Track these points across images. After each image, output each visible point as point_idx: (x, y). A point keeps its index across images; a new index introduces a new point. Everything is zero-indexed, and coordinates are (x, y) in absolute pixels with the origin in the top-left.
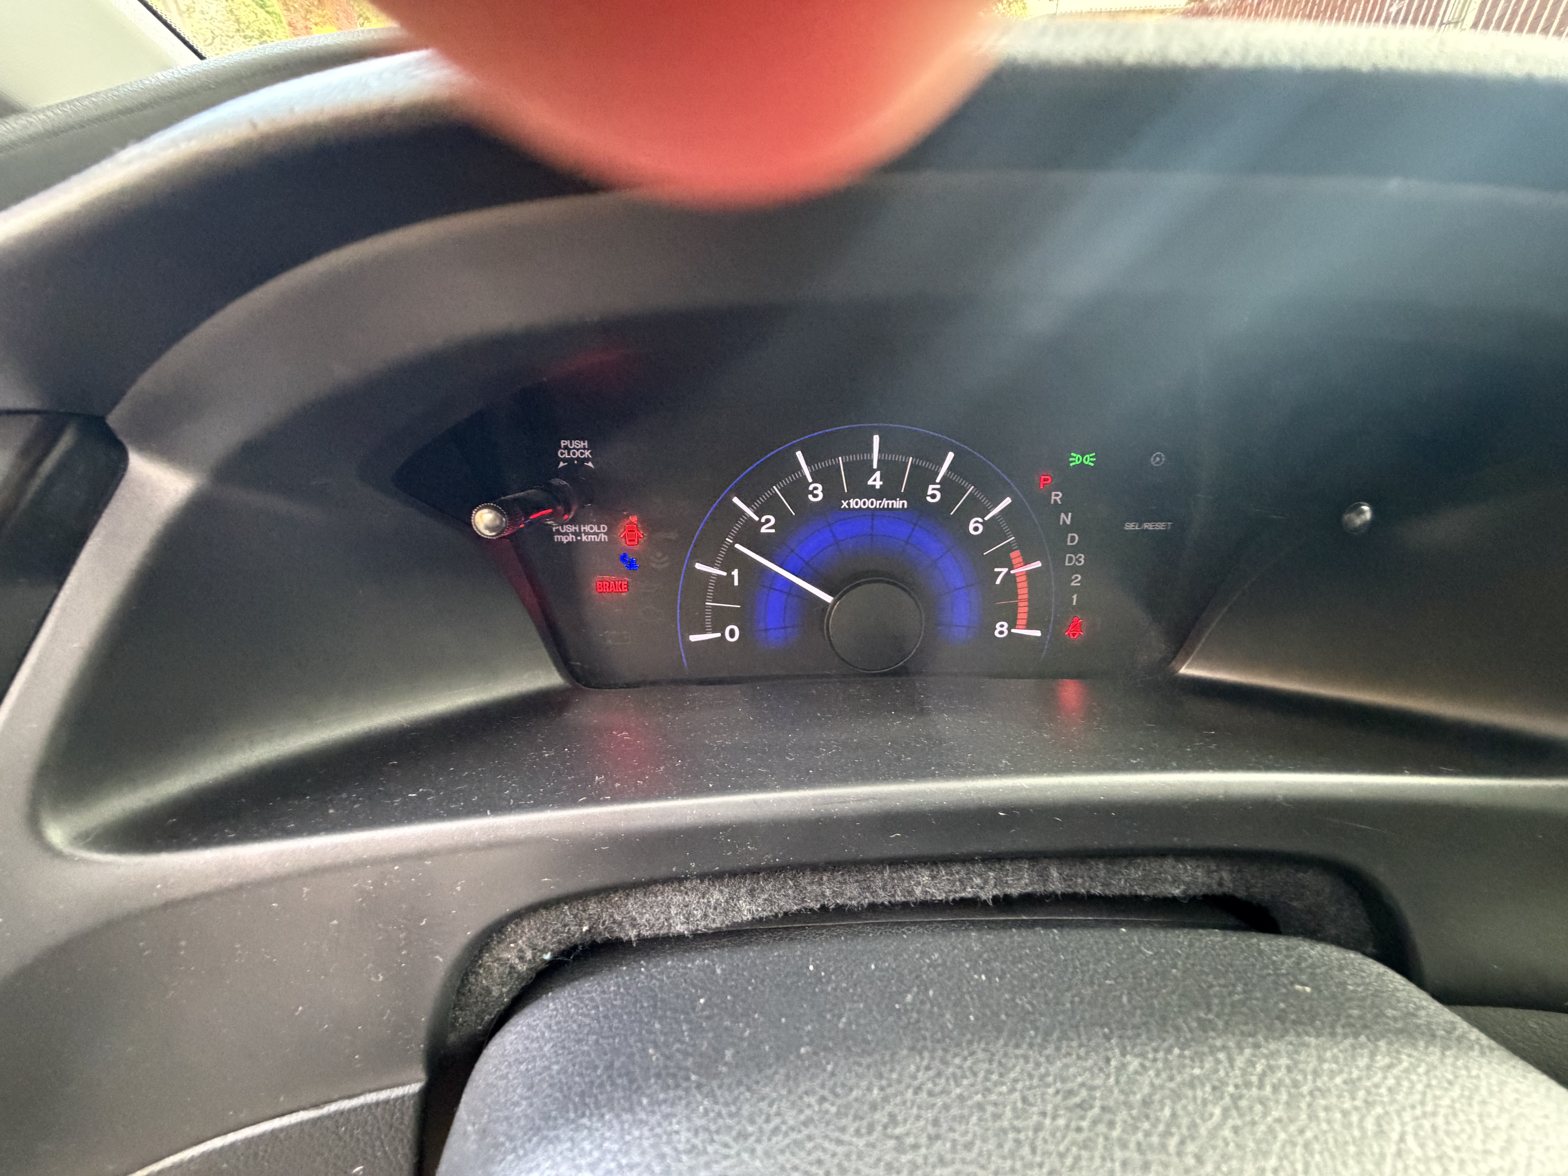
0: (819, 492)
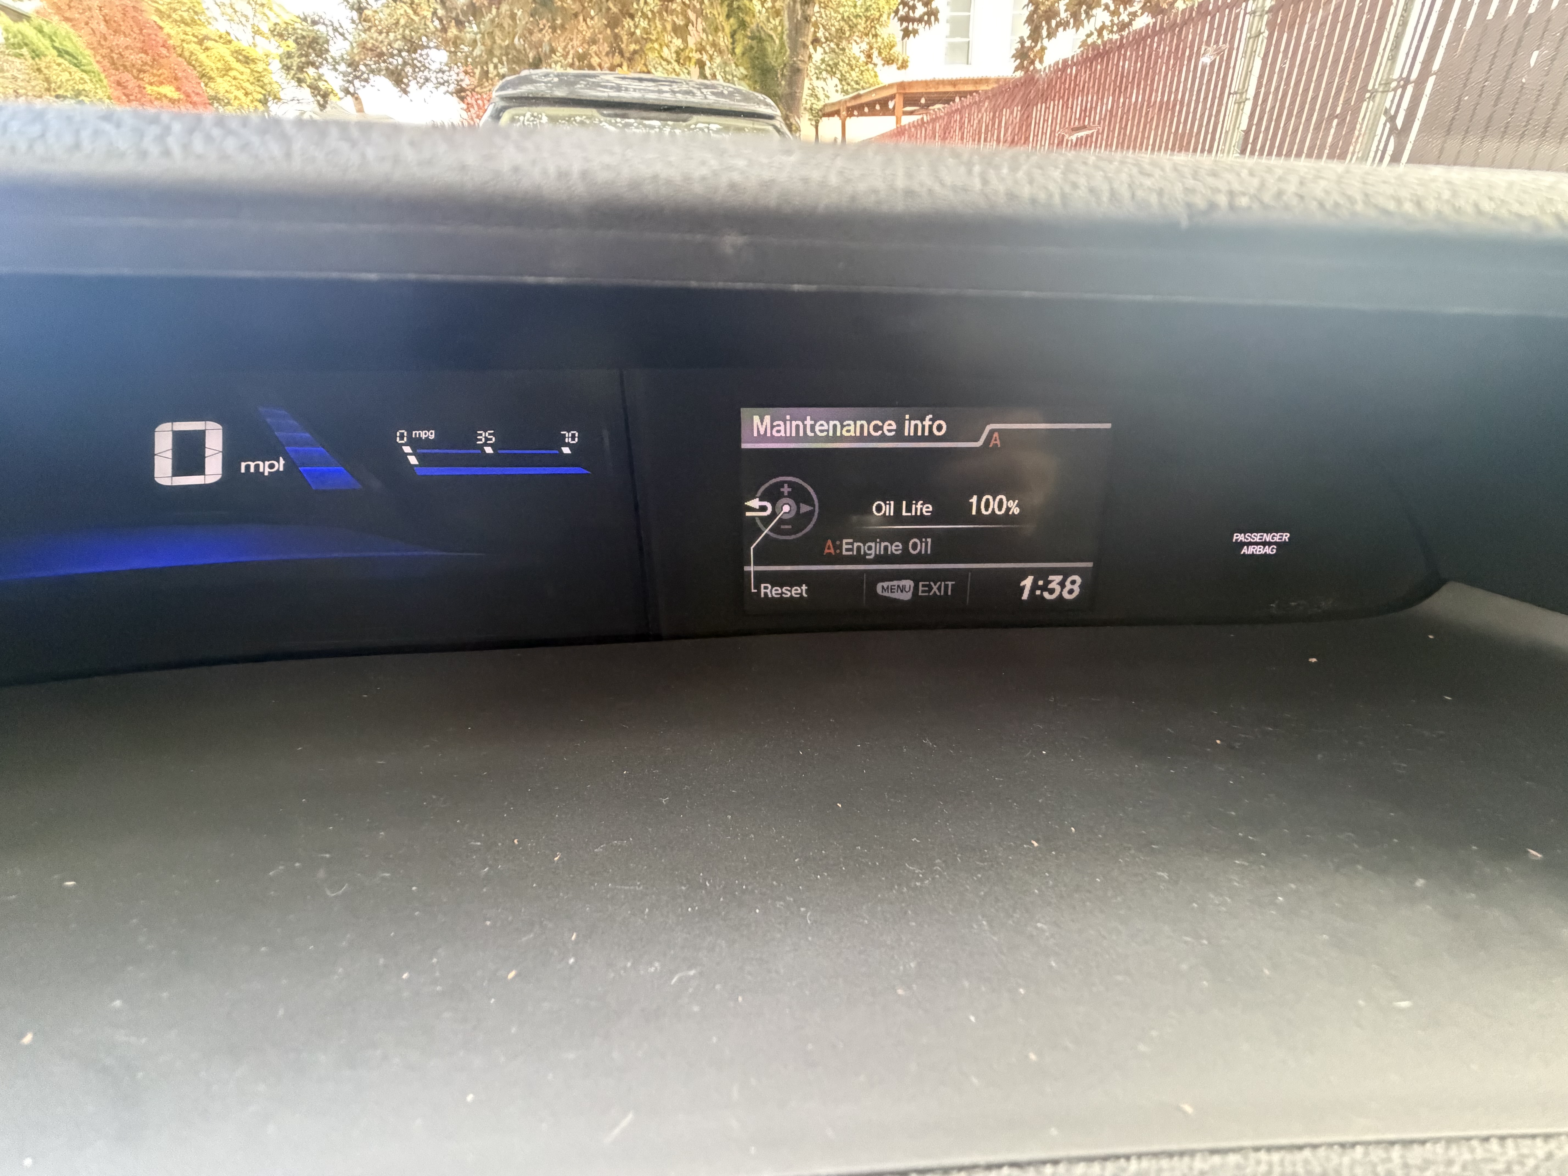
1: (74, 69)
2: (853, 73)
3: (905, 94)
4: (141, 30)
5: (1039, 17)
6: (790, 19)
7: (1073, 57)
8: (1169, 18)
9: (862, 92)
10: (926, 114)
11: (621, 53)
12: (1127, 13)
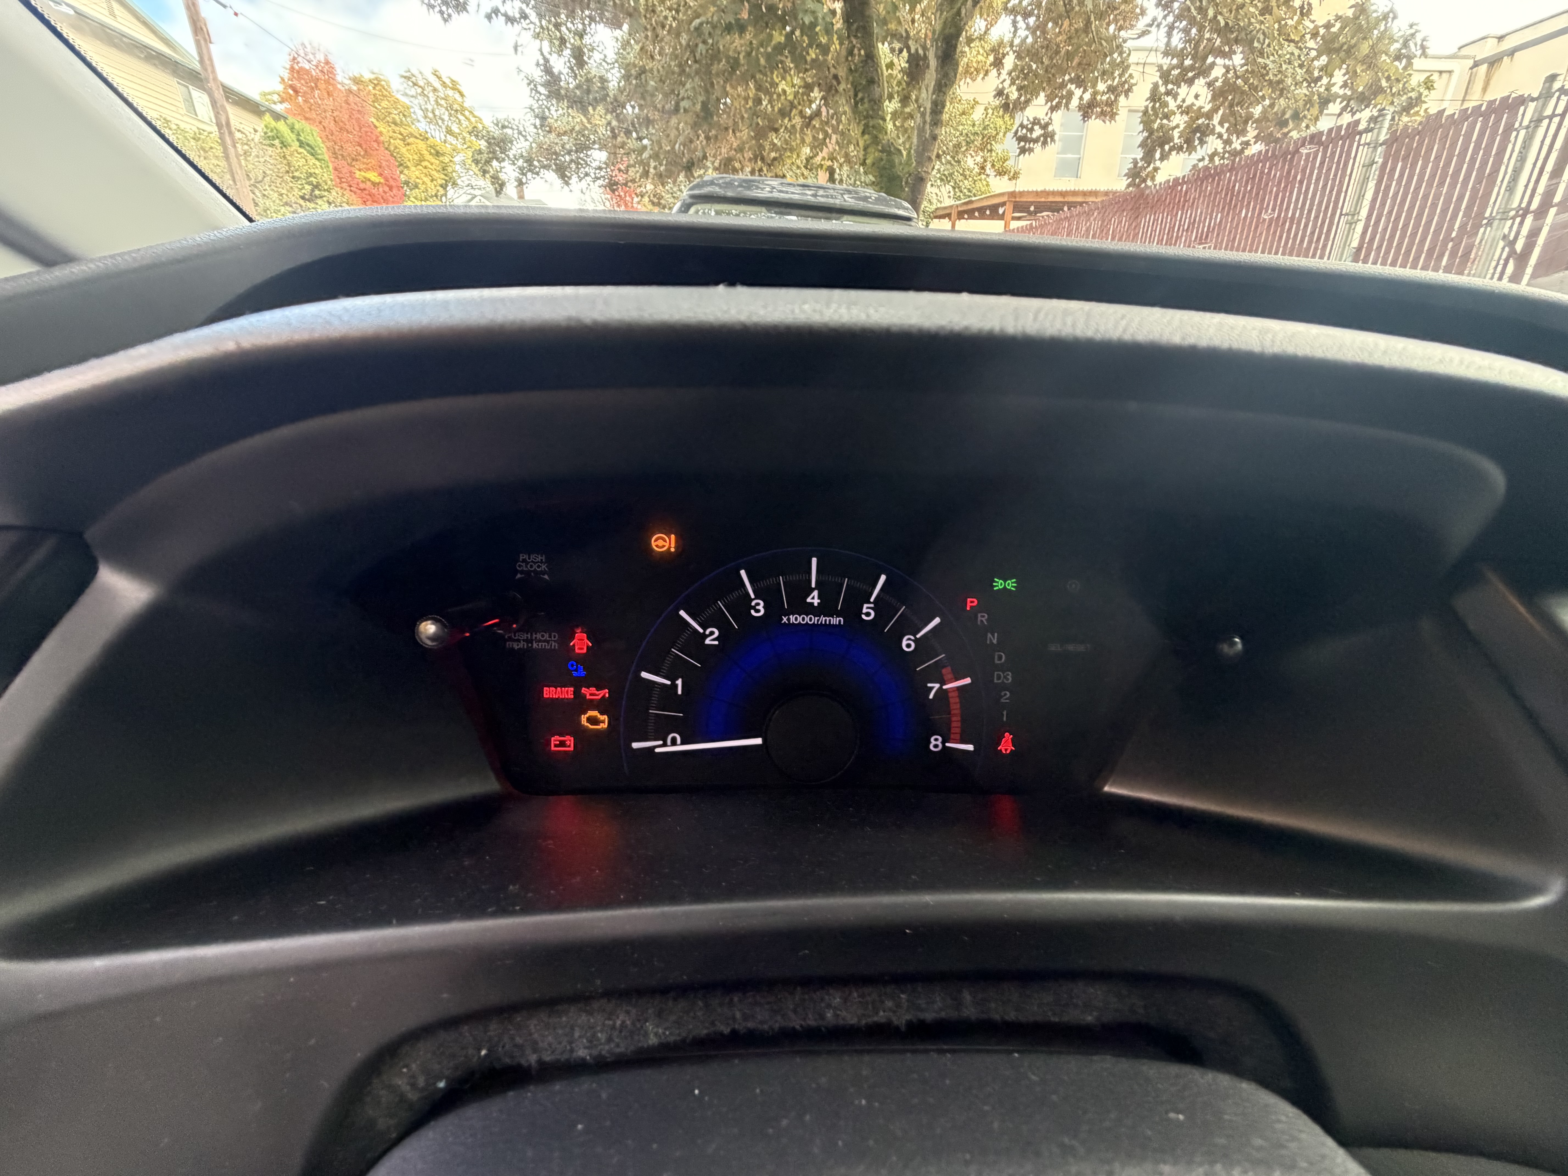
0: (760, 608)
1: (309, 157)
2: (966, 182)
3: (1015, 202)
4: (361, 128)
5: (1153, 142)
6: (919, 136)
7: (1184, 177)
8: (1281, 147)
9: (974, 199)
10: (1035, 220)
11: (763, 159)
12: (1239, 141)
